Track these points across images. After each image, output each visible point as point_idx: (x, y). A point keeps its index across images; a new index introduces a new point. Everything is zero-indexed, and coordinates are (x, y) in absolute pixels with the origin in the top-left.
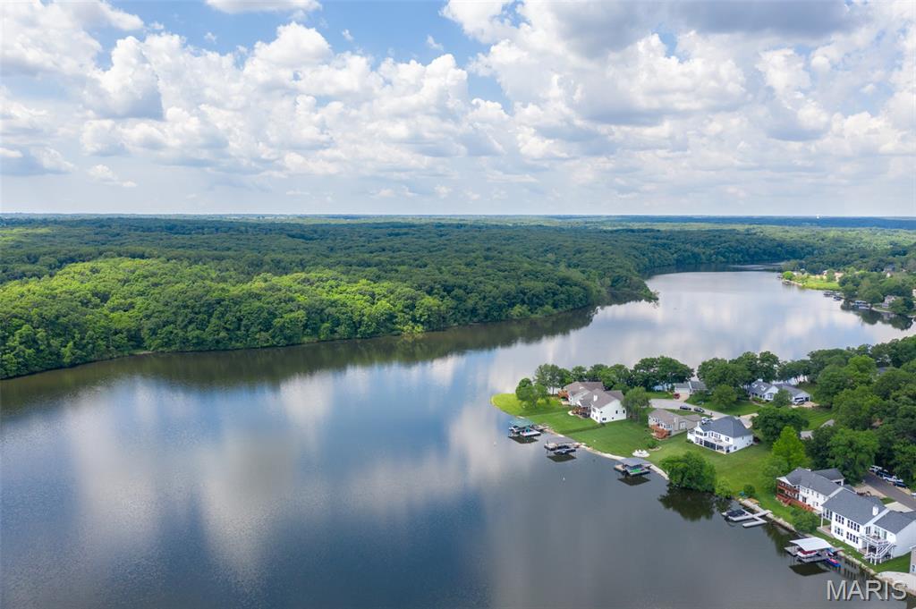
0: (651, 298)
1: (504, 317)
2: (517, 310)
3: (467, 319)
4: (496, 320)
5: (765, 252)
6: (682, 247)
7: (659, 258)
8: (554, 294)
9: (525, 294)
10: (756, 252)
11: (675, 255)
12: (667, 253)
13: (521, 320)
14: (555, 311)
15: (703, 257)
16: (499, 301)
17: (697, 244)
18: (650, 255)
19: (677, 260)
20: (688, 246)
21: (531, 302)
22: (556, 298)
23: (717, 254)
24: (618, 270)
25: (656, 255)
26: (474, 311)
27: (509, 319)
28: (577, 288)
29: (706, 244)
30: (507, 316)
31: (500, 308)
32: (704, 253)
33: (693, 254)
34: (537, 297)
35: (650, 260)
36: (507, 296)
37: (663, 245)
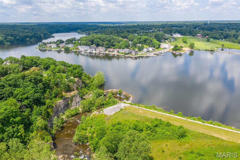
0: (53, 37)
1: (25, 41)
2: (28, 39)
3: (18, 41)
4: (23, 41)
5: (74, 29)
6: (56, 28)
7: (52, 30)
8: (34, 36)
9: (28, 36)
10: (72, 29)
11: (55, 30)
12: (53, 30)
13: (29, 41)
14: (35, 39)
15: (61, 30)
16: (24, 37)
17: (59, 27)
18: (50, 30)
19: (56, 31)
20: (58, 28)
21: (30, 37)
22: (35, 37)
23: (64, 29)
24: (44, 32)
25: (51, 30)
26: (19, 39)
27: (26, 41)
28: (38, 35)
29: (61, 27)
30: (26, 40)
31: (24, 39)
32: (61, 29)
33: (59, 30)
34: (31, 37)
35: (50, 31)
36: (25, 36)
37: (52, 28)
